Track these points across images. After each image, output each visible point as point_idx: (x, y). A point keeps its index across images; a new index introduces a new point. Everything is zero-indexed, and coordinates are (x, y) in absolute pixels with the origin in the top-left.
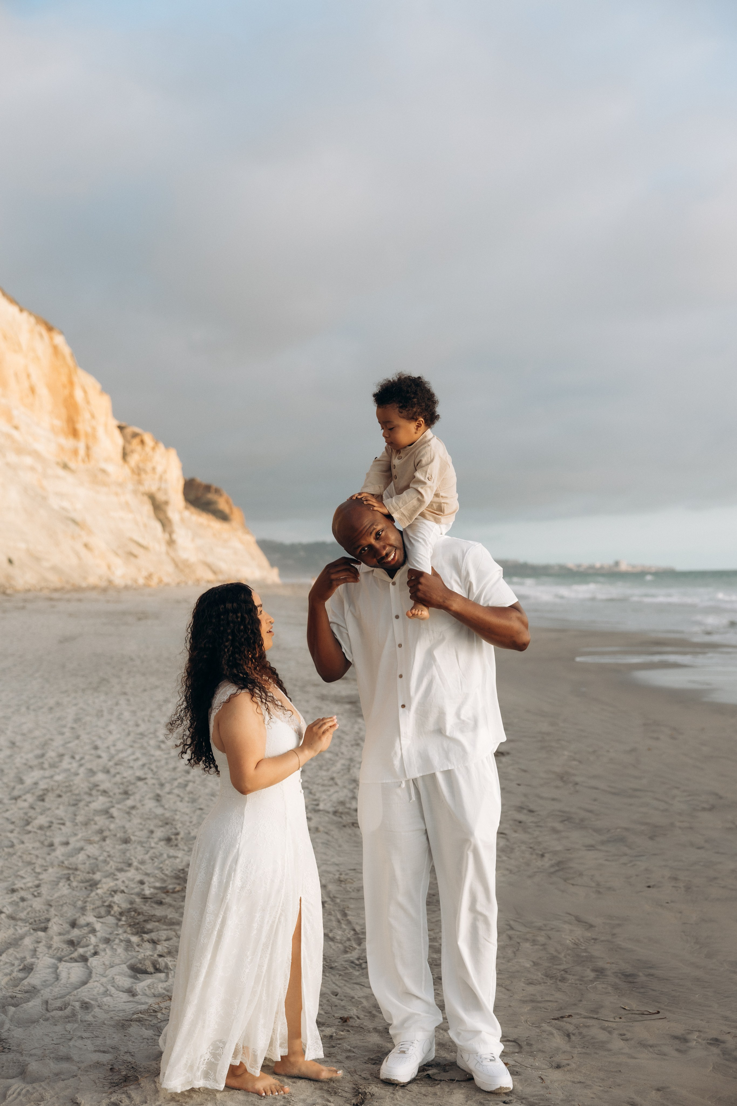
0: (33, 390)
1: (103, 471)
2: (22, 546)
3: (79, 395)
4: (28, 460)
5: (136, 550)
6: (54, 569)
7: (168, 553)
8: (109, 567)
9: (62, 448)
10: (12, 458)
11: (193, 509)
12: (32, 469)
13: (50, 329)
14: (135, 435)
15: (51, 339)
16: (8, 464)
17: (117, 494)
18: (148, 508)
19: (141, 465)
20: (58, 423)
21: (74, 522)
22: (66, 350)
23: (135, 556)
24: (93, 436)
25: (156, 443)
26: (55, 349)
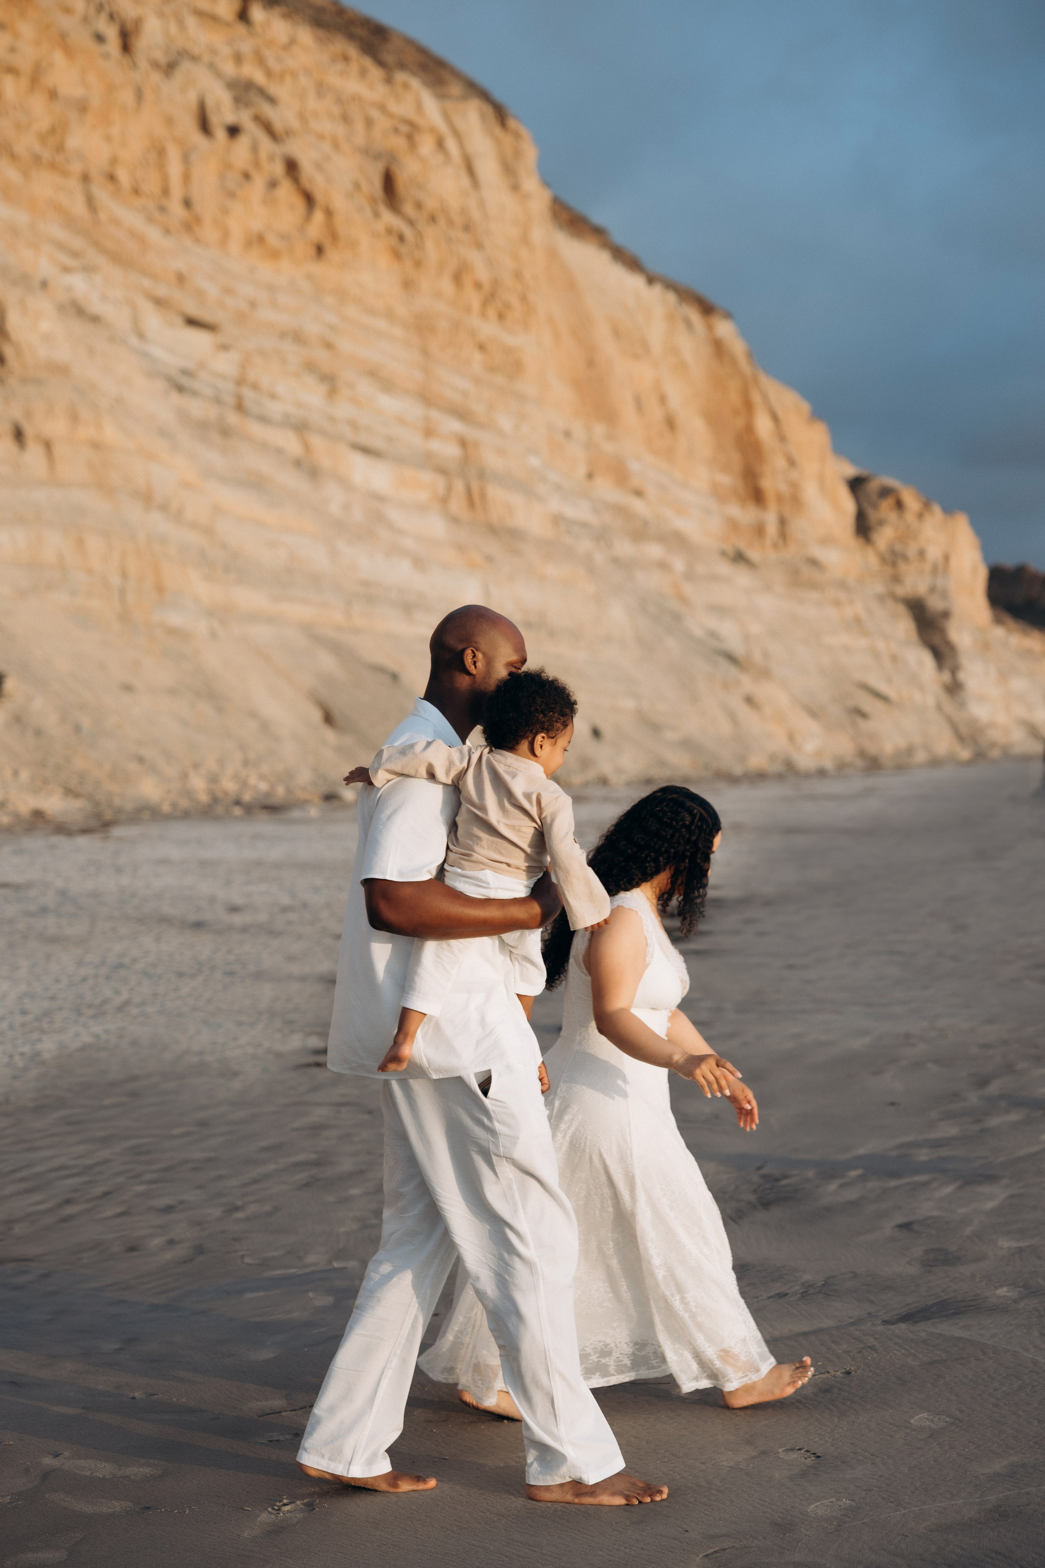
0: (671, 423)
1: (814, 562)
2: (629, 704)
3: (763, 425)
4: (655, 551)
5: (867, 703)
6: (687, 744)
7: (939, 708)
8: (791, 737)
9: (733, 525)
10: (624, 548)
11: (1011, 622)
12: (663, 566)
13: (707, 309)
14: (886, 492)
15: (710, 328)
16: (616, 561)
17: (837, 603)
18: (905, 626)
19: (898, 547)
20: (726, 480)
21: (732, 658)
22: (738, 347)
23: (863, 715)
24: (796, 501)
25: (927, 505)
26: (718, 347)
